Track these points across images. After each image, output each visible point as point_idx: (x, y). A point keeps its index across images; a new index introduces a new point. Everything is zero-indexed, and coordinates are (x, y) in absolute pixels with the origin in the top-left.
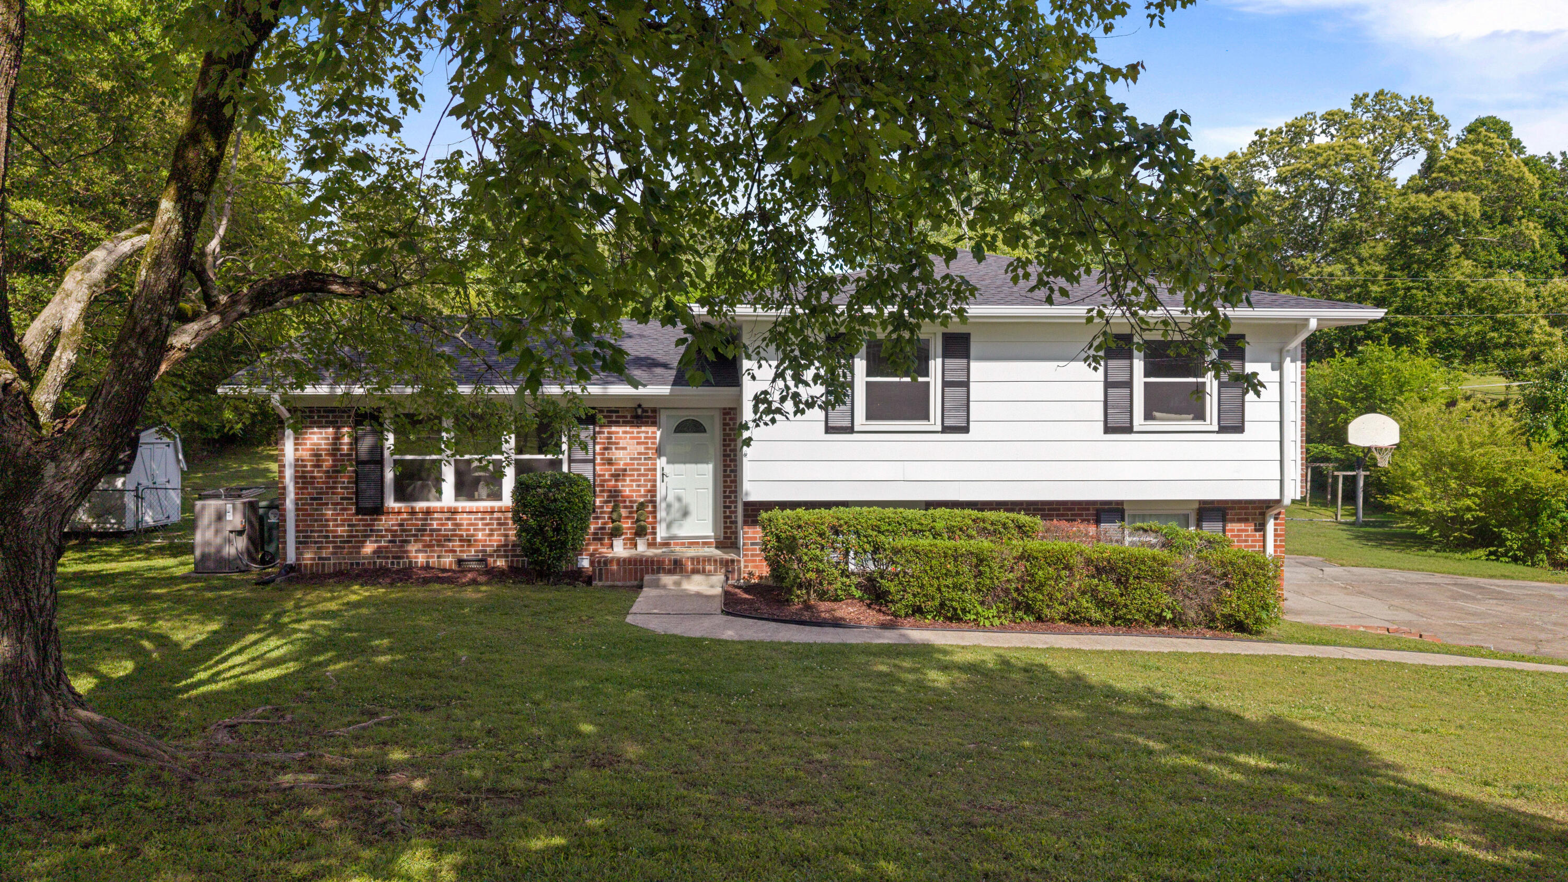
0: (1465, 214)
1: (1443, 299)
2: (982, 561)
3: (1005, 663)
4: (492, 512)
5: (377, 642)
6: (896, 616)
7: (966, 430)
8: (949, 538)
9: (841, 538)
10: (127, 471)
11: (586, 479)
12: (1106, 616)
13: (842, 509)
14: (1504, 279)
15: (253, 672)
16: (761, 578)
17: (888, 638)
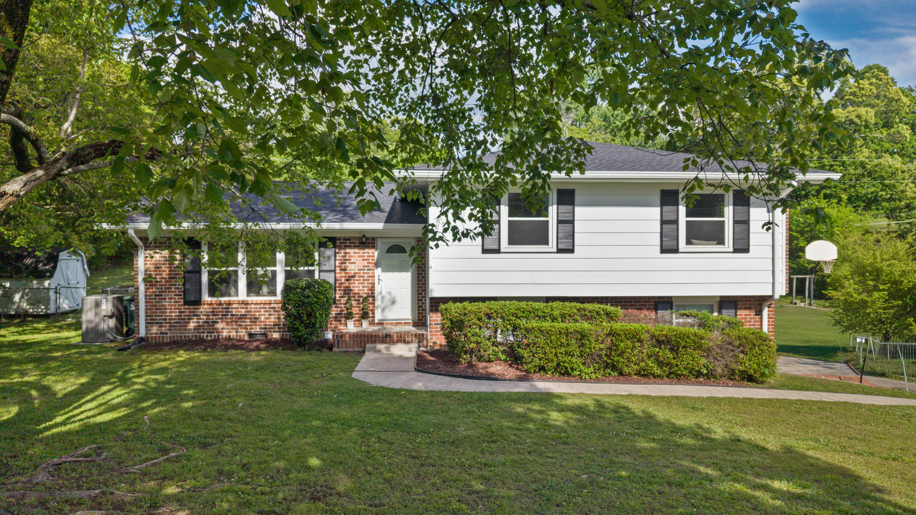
0: (866, 121)
1: (852, 171)
2: (584, 336)
3: (600, 405)
4: (270, 304)
5: (185, 392)
6: (528, 373)
7: (572, 251)
8: (562, 321)
9: (492, 321)
10: (51, 276)
11: (328, 283)
12: (664, 372)
13: (492, 302)
14: (887, 160)
15: (94, 416)
16: (441, 346)
17: (522, 388)
